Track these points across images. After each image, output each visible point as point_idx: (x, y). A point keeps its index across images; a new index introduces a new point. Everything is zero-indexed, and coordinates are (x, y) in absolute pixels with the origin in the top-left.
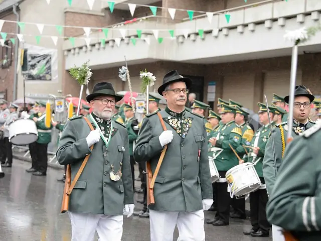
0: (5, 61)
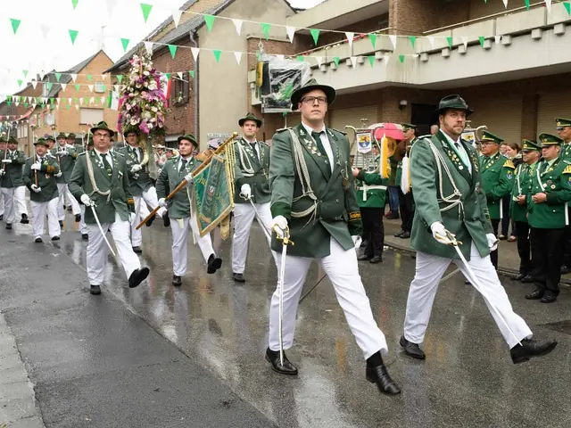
0: (180, 99)
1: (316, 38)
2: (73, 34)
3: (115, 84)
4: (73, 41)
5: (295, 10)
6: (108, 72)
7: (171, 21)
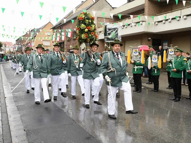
1: (120, 17)
2: (41, 17)
3: (54, 32)
4: (41, 18)
5: (113, 8)
6: (52, 29)
7: (72, 12)
